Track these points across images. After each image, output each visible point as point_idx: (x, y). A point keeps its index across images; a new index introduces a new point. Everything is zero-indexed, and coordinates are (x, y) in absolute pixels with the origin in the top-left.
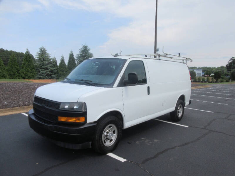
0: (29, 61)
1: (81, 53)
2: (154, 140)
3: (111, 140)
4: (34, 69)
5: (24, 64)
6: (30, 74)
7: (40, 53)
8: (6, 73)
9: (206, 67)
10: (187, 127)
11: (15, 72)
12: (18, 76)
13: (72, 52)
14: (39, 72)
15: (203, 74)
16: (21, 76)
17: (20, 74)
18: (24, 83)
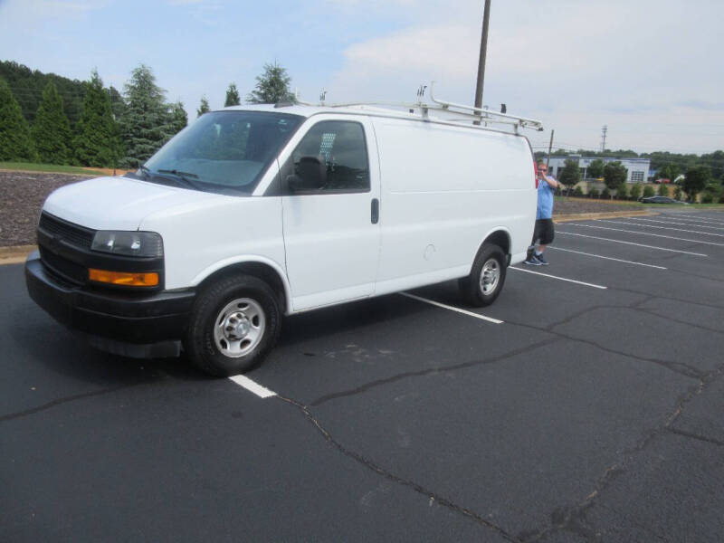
0: (100, 110)
1: (263, 92)
2: (381, 351)
3: (245, 343)
4: (115, 135)
5: (86, 120)
6: (102, 152)
7: (133, 87)
8: (31, 146)
9: (667, 153)
10: (498, 322)
11: (59, 142)
12: (69, 156)
13: (233, 87)
14: (132, 145)
15: (653, 175)
16: (78, 158)
17: (74, 151)
18: (64, 176)
